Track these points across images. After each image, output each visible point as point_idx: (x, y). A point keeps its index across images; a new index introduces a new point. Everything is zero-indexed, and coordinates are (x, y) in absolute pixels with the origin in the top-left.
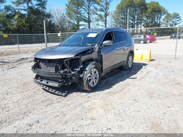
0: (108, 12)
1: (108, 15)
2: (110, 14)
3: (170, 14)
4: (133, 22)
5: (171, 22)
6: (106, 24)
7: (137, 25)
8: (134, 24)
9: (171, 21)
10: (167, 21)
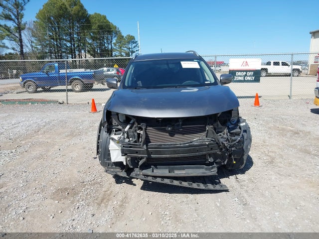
0: (22, 23)
1: (23, 29)
2: (27, 26)
3: (123, 37)
4: (72, 46)
5: (125, 49)
6: (22, 46)
7: (80, 51)
8: (73, 48)
9: (126, 47)
10: (121, 48)
